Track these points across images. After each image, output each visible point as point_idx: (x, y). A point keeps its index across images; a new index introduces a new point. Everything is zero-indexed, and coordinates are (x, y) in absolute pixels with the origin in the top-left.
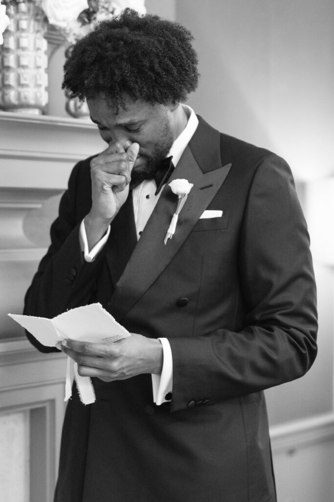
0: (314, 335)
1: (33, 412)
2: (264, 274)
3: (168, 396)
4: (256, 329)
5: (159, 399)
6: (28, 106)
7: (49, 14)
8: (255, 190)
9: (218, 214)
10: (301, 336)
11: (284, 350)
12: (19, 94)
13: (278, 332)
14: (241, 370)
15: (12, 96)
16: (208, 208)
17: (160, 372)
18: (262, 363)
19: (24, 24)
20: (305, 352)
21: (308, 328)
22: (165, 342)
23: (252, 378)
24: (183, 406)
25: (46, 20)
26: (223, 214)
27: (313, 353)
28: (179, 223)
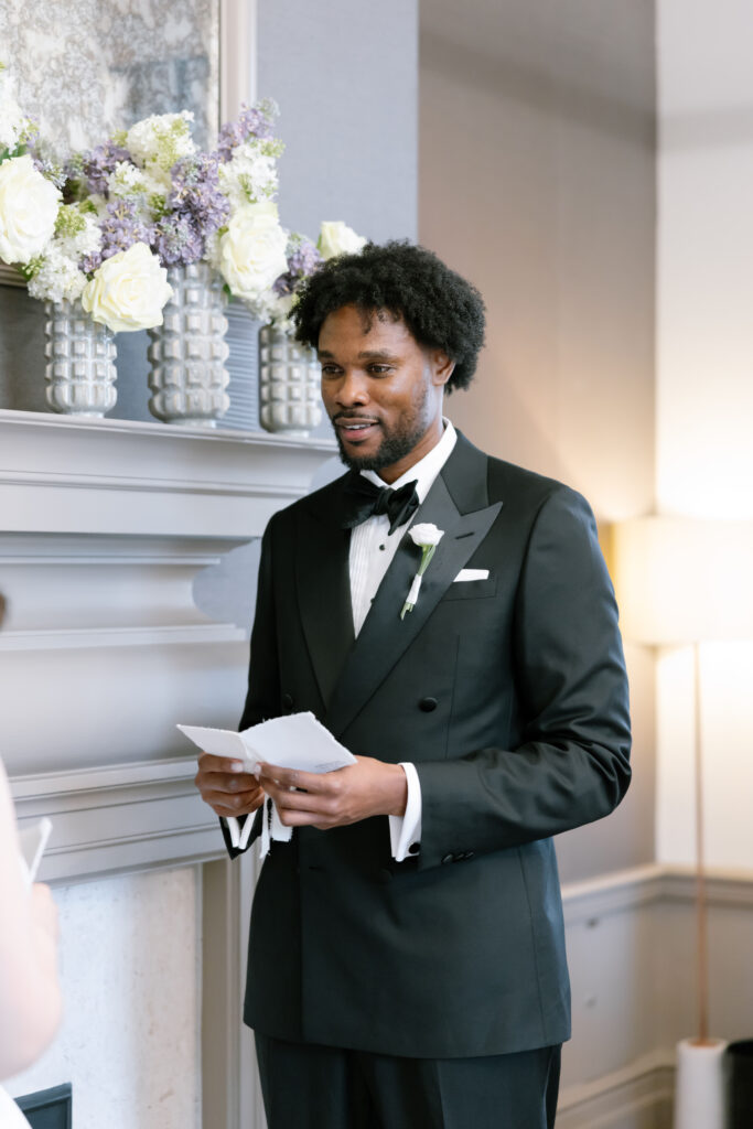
0: (626, 753)
1: (206, 865)
2: (552, 663)
3: (413, 848)
4: (543, 746)
5: (400, 852)
6: (200, 416)
7: (231, 280)
8: (537, 540)
9: (483, 574)
10: (608, 756)
11: (583, 778)
12: (187, 397)
13: (574, 750)
14: (520, 808)
15: (177, 402)
16: (468, 566)
17: (402, 813)
18: (552, 798)
19: (194, 296)
20: (614, 779)
21: (618, 744)
22: (409, 769)
23: (536, 820)
24: (436, 862)
25: (226, 288)
26: (490, 576)
27: (625, 781)
28: (423, 588)
